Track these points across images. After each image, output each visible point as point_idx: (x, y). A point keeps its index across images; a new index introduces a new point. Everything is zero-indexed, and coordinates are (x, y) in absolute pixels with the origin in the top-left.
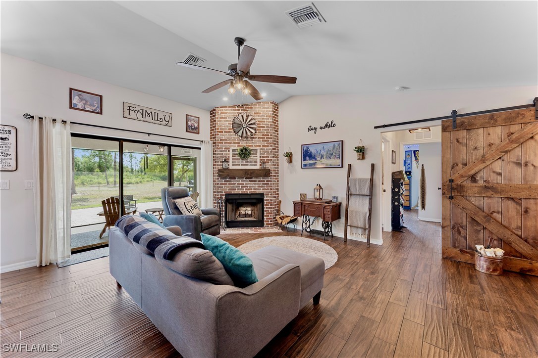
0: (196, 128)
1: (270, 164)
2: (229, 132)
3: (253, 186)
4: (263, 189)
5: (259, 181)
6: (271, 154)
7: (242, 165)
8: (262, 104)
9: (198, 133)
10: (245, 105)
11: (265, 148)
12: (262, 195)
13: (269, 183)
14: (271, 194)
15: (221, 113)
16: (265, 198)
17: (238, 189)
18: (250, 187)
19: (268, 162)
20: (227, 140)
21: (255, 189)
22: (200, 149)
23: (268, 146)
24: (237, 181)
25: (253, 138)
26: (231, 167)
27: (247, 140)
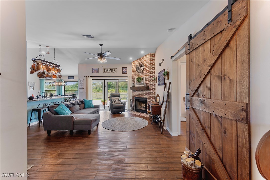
0: (126, 72)
1: (149, 84)
2: (136, 71)
3: (143, 94)
4: (147, 96)
5: (145, 92)
6: (149, 79)
7: (140, 85)
8: (146, 56)
9: (127, 74)
10: (140, 58)
11: (148, 76)
12: (147, 98)
13: (149, 93)
14: (150, 99)
15: (133, 64)
16: (148, 100)
17: (138, 95)
18: (142, 94)
19: (149, 83)
20: (135, 75)
21: (144, 96)
22: (127, 79)
23: (148, 75)
24: (138, 92)
25: (143, 72)
26: (135, 86)
27: (141, 74)
